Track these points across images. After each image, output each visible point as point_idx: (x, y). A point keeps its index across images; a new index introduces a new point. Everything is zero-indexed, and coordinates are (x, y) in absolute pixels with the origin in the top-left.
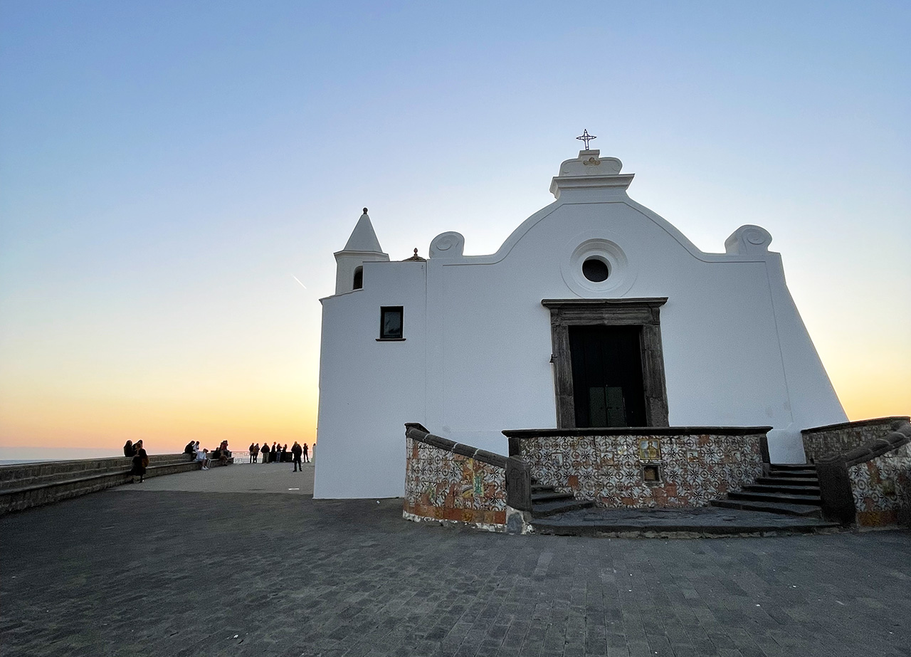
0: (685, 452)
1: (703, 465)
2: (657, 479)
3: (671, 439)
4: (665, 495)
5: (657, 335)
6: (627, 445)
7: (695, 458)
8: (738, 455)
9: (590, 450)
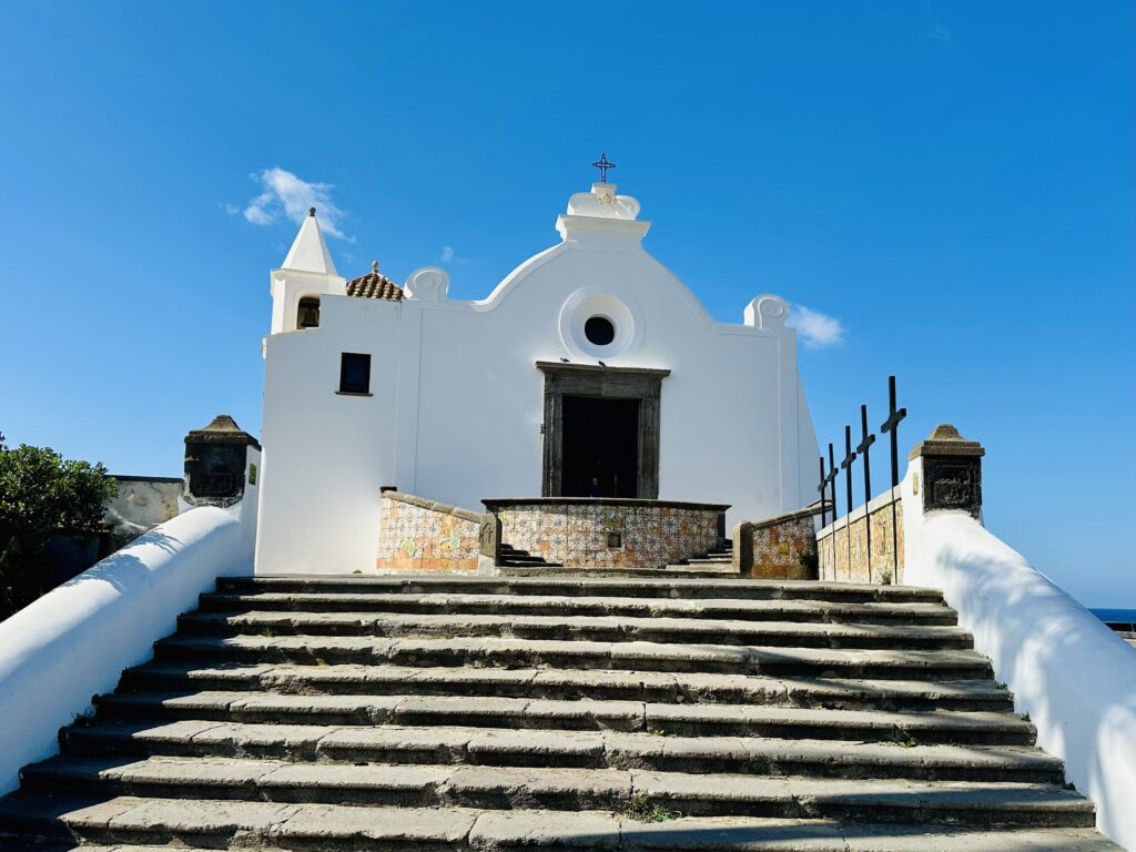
0: (646, 522)
1: (661, 534)
2: (620, 545)
3: (635, 510)
4: (625, 559)
5: (656, 410)
6: (596, 514)
8: (695, 528)
9: (563, 518)
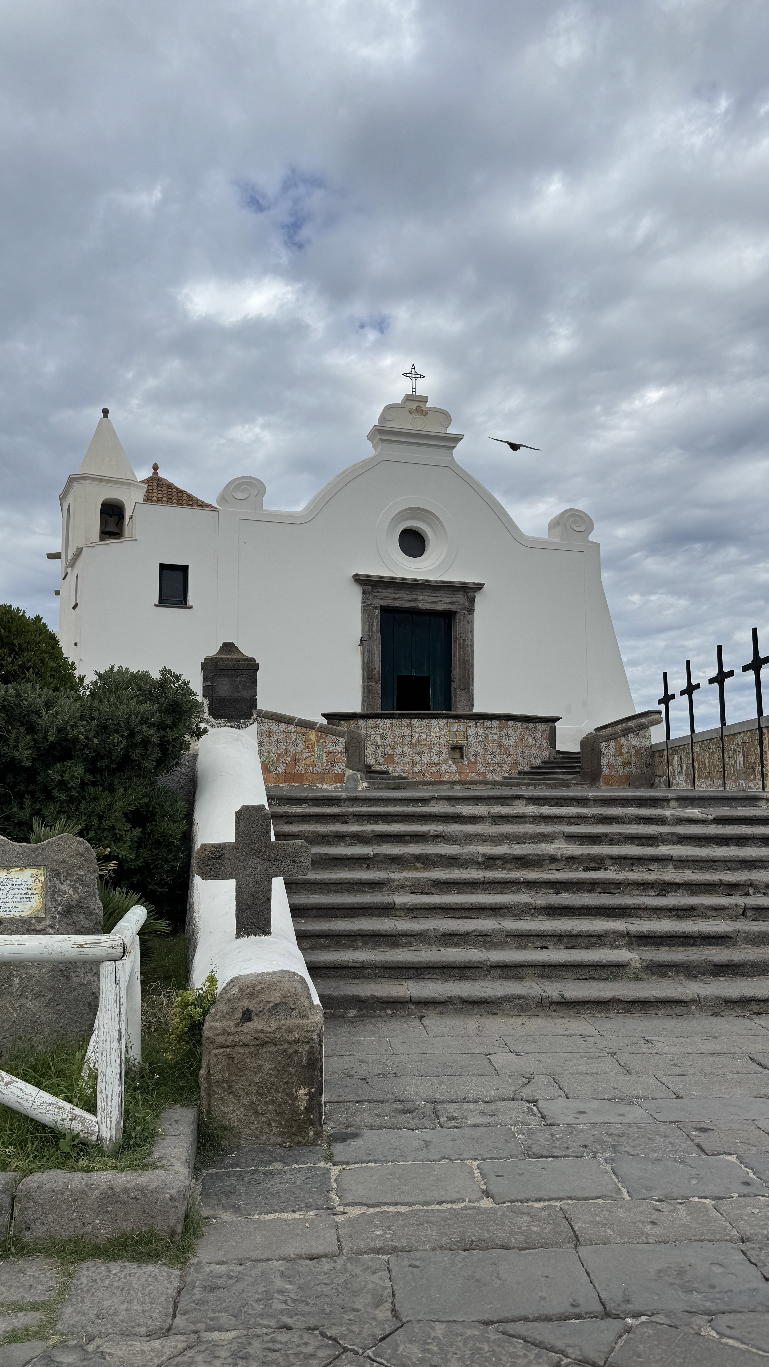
0: (487, 735)
1: (500, 746)
2: (462, 757)
3: (476, 723)
4: (468, 771)
6: (439, 727)
7: (494, 740)
8: (530, 739)
9: (407, 731)
